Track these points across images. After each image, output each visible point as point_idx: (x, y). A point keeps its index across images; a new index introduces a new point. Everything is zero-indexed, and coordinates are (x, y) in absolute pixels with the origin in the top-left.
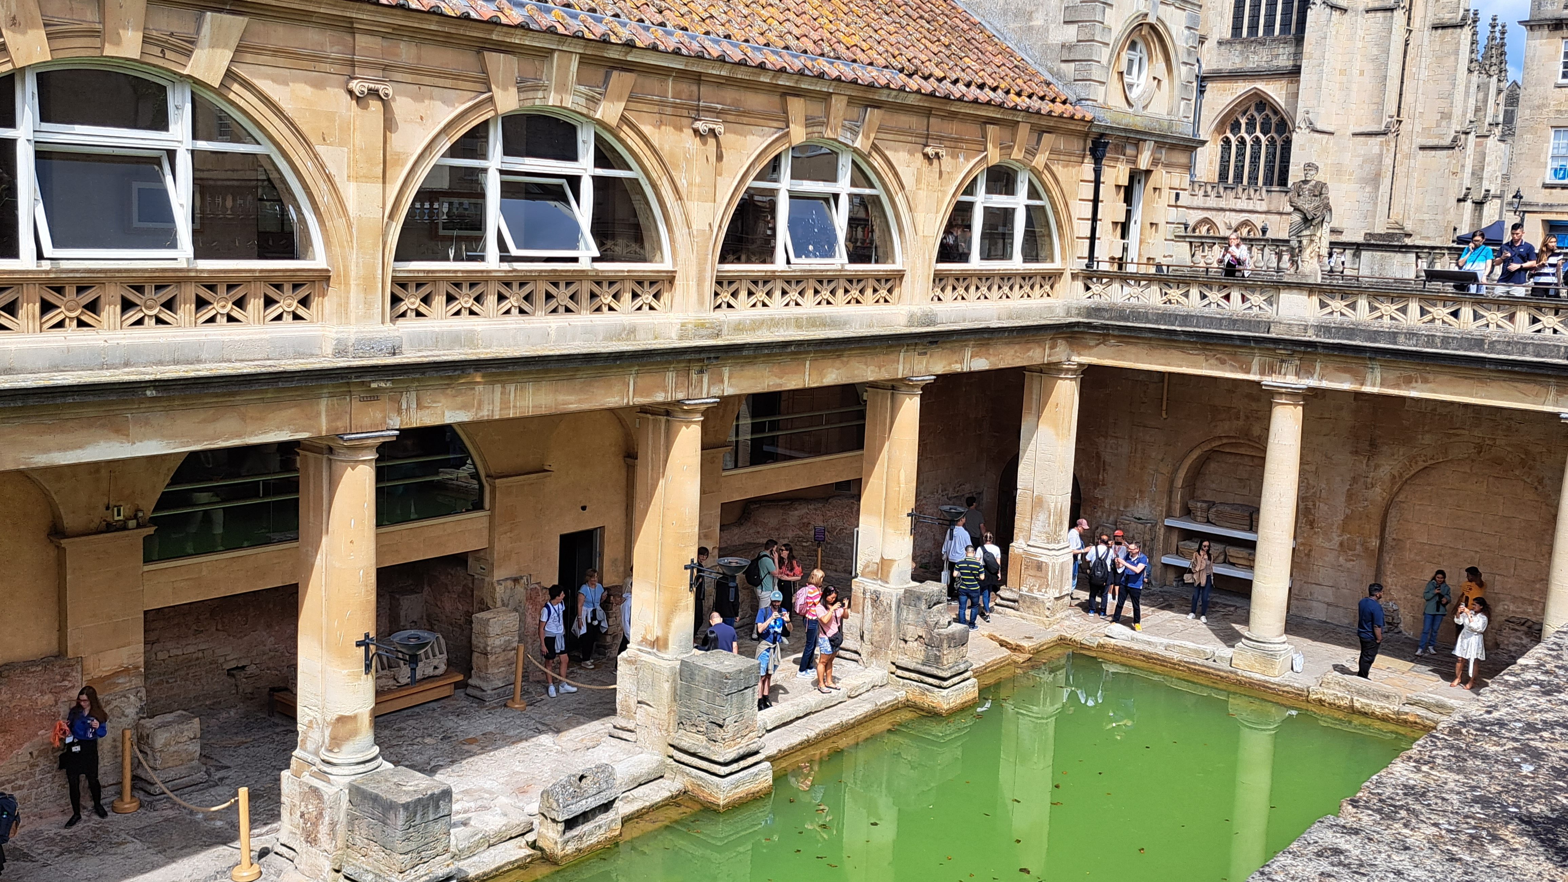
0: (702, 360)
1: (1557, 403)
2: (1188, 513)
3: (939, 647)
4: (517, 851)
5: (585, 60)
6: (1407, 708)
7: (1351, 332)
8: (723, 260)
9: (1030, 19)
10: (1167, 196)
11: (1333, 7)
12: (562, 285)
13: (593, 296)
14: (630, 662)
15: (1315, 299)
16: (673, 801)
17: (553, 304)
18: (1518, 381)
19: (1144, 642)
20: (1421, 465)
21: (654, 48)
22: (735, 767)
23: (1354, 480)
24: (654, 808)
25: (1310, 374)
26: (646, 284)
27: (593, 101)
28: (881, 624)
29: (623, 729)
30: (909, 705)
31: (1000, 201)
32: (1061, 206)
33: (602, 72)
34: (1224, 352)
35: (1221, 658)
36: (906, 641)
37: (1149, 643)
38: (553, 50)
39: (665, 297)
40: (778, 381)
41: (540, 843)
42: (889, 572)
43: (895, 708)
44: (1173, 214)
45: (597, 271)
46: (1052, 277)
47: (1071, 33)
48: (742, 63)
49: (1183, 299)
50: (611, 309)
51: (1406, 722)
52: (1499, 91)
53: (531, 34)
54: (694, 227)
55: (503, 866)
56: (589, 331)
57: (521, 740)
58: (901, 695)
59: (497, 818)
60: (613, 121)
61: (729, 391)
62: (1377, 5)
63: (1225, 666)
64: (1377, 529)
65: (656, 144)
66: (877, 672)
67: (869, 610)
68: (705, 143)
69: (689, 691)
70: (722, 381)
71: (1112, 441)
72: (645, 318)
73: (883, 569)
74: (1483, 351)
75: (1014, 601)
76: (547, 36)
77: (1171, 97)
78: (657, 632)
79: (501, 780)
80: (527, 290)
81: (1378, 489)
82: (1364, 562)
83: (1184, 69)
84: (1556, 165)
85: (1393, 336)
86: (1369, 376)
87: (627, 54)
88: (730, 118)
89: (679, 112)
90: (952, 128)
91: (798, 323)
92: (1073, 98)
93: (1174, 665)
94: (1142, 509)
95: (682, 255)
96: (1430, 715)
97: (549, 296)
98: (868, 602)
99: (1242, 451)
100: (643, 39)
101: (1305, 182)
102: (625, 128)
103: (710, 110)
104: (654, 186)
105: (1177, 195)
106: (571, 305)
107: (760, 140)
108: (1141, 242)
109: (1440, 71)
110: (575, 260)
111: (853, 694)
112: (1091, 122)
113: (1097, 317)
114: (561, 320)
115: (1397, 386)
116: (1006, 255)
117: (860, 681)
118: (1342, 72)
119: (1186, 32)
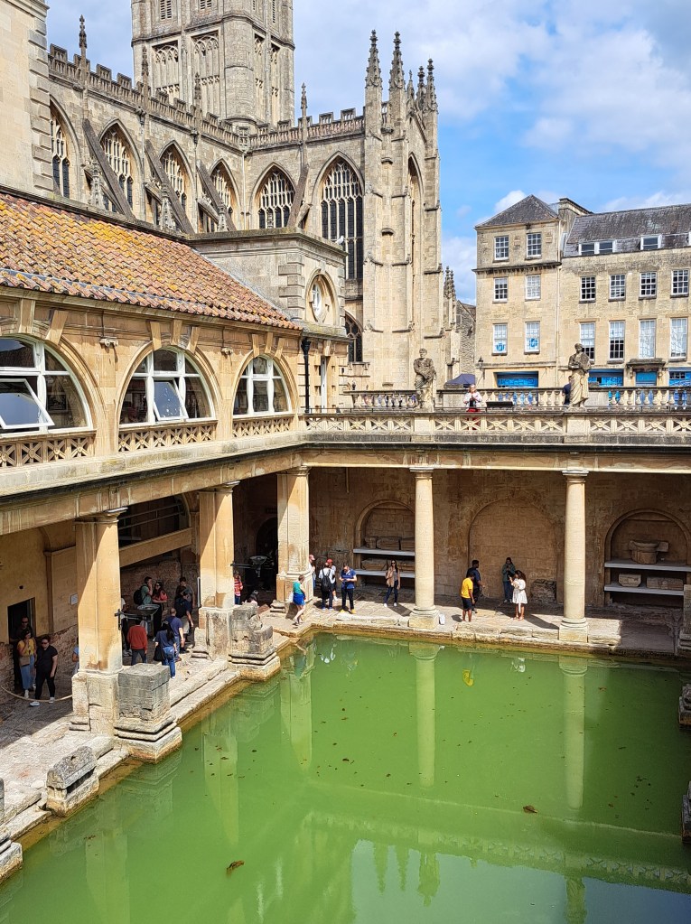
0: (116, 485)
1: (559, 466)
2: (365, 544)
3: (258, 641)
4: (34, 815)
5: (39, 305)
6: (503, 635)
7: (454, 437)
8: (122, 421)
9: (259, 273)
10: (339, 371)
11: (376, 264)
12: (31, 446)
13: (49, 450)
14: (80, 680)
15: (433, 421)
16: (123, 763)
17: (27, 457)
18: (540, 456)
19: (359, 620)
20: (485, 505)
21: (79, 296)
22: (161, 734)
23: (452, 516)
24: (114, 769)
25: (434, 461)
26: (79, 440)
27: (43, 329)
28: (221, 633)
29: (80, 724)
30: (243, 679)
31: (260, 377)
32: (290, 379)
33: (47, 311)
34: (388, 454)
35: (403, 623)
36: (236, 641)
37: (362, 620)
38: (20, 299)
39: (90, 447)
40: (158, 493)
41: (49, 806)
42: (222, 601)
43: (236, 682)
44: (342, 381)
45: (52, 435)
46: (288, 419)
47: (283, 281)
48: (127, 303)
49: (362, 427)
50: (60, 458)
51: (503, 642)
52: (454, 306)
53: (8, 289)
54: (106, 403)
55: (30, 825)
56: (49, 473)
57: (9, 744)
58: (238, 673)
59: (18, 795)
60: (56, 341)
61: (132, 502)
62: (398, 262)
63: (406, 627)
64: (466, 541)
65: (80, 353)
66: (221, 662)
67: (212, 626)
68: (108, 352)
69: (126, 692)
70: (127, 497)
71: (319, 509)
72: (80, 462)
73: (218, 600)
74: (520, 442)
75: (282, 608)
76: (18, 290)
77: (335, 315)
78: (99, 658)
79: (8, 771)
80: (11, 450)
81: (465, 520)
82: (461, 560)
83: (339, 299)
84: (497, 343)
85: (475, 438)
86: (465, 460)
87: (63, 299)
88: (120, 336)
89: (92, 333)
90: (234, 337)
91: (165, 456)
92: (289, 318)
93: (378, 631)
94: (340, 545)
95: (99, 419)
96: (515, 637)
97: (24, 453)
98: (211, 621)
99: (390, 507)
100: (73, 290)
101: (421, 359)
102: (63, 345)
103: (110, 332)
104: (81, 380)
105: (343, 370)
106: (37, 458)
107: (137, 348)
108: (328, 397)
109: (430, 296)
110: (37, 429)
111: (211, 677)
112: (302, 331)
113: (315, 440)
114: (32, 468)
115: (480, 464)
116: (265, 408)
117: (213, 669)
118: (384, 299)
119: (339, 279)
